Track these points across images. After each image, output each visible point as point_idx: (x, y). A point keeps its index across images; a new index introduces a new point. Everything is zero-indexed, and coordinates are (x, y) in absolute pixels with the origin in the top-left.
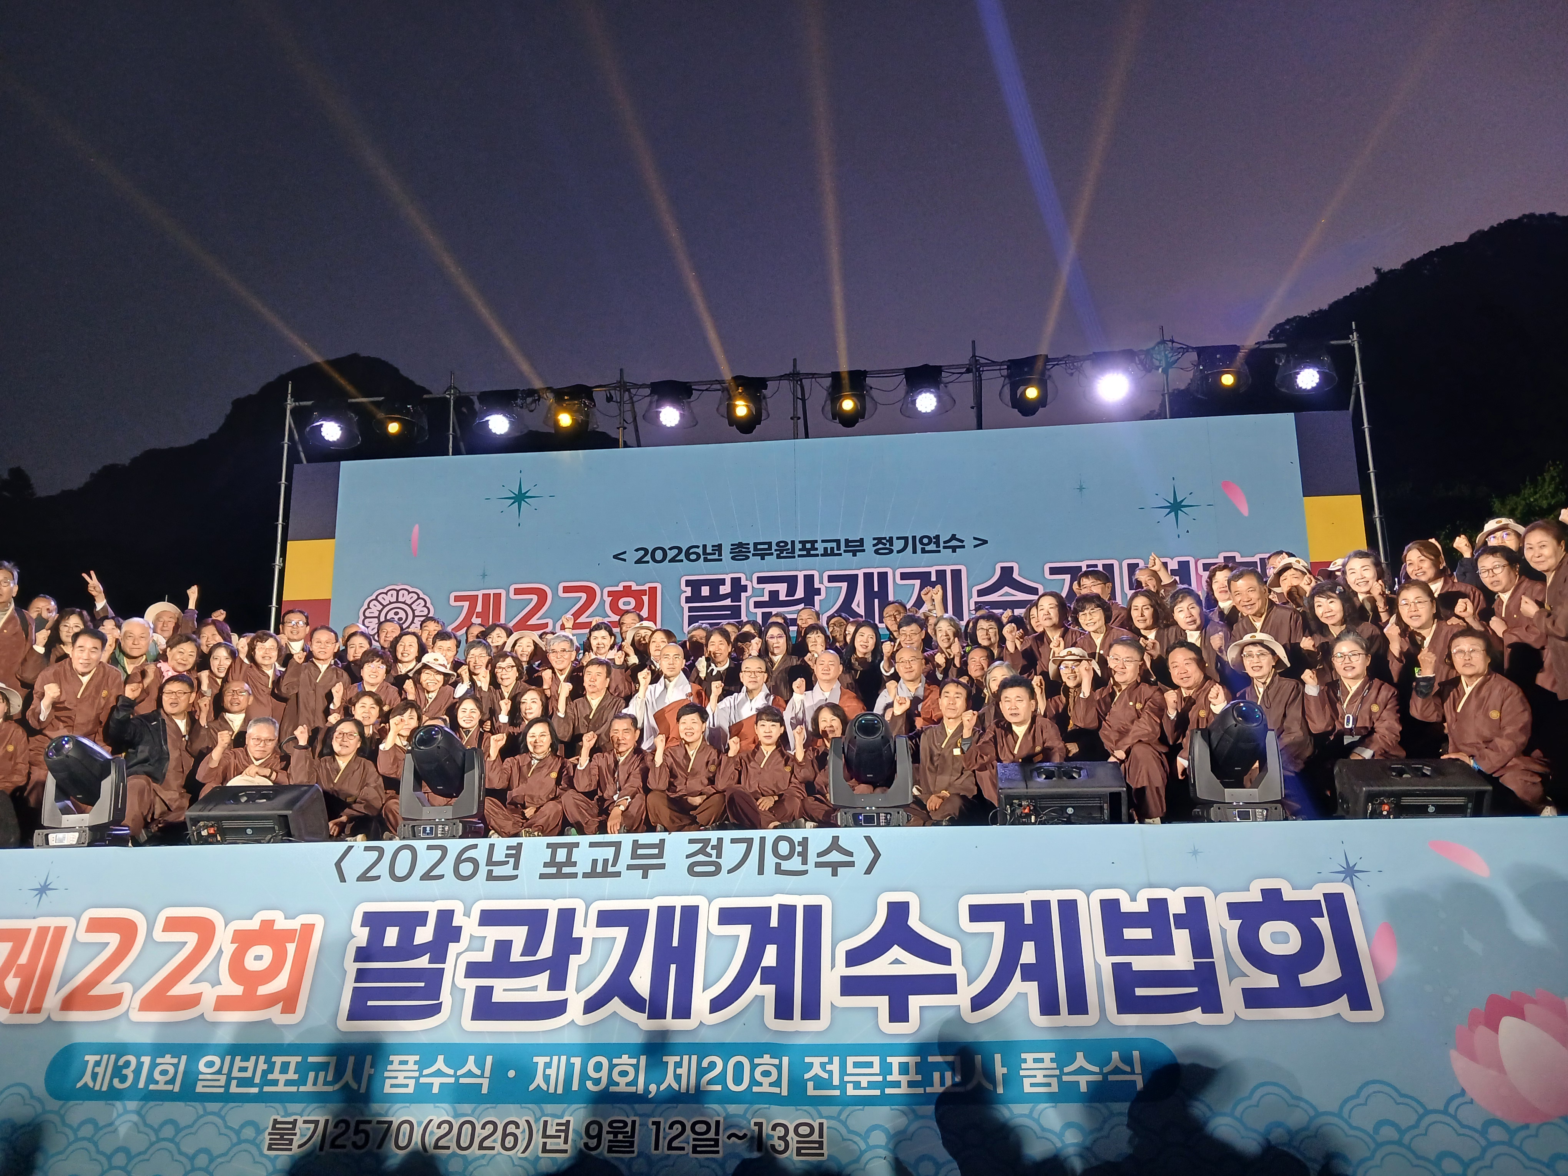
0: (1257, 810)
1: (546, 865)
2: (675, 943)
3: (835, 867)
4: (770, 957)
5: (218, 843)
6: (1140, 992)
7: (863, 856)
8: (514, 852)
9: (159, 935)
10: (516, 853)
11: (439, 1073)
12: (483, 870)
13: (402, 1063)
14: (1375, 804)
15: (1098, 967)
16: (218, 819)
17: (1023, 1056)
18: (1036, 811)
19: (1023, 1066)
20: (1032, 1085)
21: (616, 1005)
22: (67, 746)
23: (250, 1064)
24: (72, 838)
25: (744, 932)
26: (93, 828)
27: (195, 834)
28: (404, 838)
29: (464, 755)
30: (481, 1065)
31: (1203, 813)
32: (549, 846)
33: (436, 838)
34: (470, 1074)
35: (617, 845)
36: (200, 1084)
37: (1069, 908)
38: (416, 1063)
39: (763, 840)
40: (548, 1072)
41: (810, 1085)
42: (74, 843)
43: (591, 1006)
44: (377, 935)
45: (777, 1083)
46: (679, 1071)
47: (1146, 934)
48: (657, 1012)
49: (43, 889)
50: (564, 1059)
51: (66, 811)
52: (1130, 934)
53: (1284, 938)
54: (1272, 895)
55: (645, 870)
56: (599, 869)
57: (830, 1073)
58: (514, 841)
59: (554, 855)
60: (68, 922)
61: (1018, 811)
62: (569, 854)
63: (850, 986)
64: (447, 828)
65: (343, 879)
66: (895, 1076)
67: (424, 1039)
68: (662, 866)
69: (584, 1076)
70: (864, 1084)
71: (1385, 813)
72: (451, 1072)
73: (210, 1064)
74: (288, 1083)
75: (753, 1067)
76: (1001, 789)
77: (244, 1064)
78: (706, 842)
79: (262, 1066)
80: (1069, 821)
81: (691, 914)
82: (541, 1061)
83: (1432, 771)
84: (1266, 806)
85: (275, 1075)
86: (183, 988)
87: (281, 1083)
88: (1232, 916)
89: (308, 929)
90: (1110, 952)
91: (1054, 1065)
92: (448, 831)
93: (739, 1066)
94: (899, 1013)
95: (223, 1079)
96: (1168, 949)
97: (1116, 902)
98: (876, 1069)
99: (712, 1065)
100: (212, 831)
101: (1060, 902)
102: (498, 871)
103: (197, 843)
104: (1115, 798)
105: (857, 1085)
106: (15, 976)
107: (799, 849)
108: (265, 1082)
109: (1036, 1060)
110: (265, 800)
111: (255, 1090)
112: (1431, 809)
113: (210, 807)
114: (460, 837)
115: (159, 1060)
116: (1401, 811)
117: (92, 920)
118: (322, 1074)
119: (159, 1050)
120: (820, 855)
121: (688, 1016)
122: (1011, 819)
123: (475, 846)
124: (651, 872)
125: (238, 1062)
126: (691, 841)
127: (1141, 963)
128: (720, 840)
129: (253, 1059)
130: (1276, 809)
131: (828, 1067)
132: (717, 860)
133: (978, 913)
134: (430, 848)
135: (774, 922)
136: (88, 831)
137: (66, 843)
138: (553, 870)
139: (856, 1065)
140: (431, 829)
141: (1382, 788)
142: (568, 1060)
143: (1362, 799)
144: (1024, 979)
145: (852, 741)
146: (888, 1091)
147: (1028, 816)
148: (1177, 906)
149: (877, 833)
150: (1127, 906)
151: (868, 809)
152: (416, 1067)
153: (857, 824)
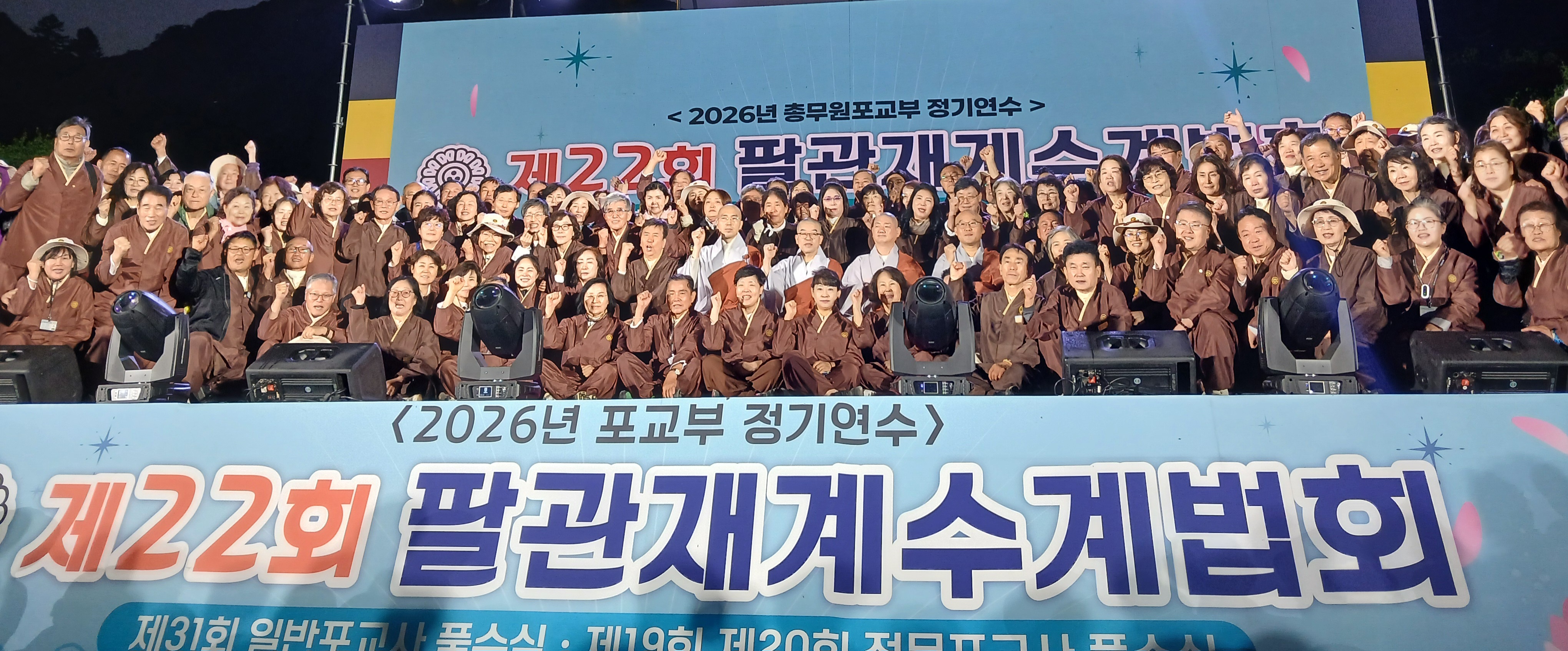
0: (1330, 382)
1: (603, 428)
2: (733, 512)
3: (896, 436)
4: (830, 527)
5: (277, 400)
6: (1213, 571)
7: (926, 425)
8: (571, 415)
9: (217, 494)
10: (573, 415)
11: (490, 644)
12: (540, 432)
13: (454, 630)
14: (1454, 378)
15: (1168, 544)
16: (278, 377)
17: (1092, 637)
18: (1102, 381)
19: (1092, 647)
21: (672, 574)
22: (133, 301)
23: (303, 629)
24: (134, 393)
25: (803, 501)
26: (154, 384)
27: (255, 391)
28: (462, 398)
29: (523, 315)
30: (534, 634)
31: (1274, 384)
32: (606, 409)
33: (494, 399)
34: (523, 644)
35: (675, 410)
36: (252, 648)
37: (1137, 481)
38: (468, 631)
39: (822, 407)
40: (602, 642)
42: (136, 398)
43: (648, 574)
44: (433, 498)
46: (736, 644)
47: (1217, 510)
48: (714, 582)
49: (104, 445)
50: (618, 629)
51: (129, 366)
52: (1201, 509)
53: (1364, 518)
54: (1349, 472)
55: (703, 436)
56: (657, 434)
57: (892, 650)
58: (570, 404)
59: (611, 419)
60: (128, 479)
61: (1084, 382)
62: (627, 419)
63: (912, 559)
64: (504, 389)
65: (400, 439)
67: (478, 606)
68: (720, 432)
69: (640, 645)
71: (1465, 388)
72: (504, 641)
73: (263, 627)
74: (340, 649)
75: (812, 642)
76: (1067, 358)
77: (297, 628)
78: (765, 408)
79: (314, 630)
80: (1136, 392)
81: (749, 482)
82: (595, 631)
83: (1512, 345)
84: (1341, 378)
85: (327, 641)
86: (238, 549)
87: (333, 648)
88: (1308, 493)
89: (364, 490)
90: (1180, 528)
91: (1125, 648)
92: (506, 391)
93: (797, 638)
94: (962, 589)
95: (275, 643)
96: (1241, 527)
97: (1185, 476)
98: (939, 646)
99: (771, 639)
100: (271, 388)
101: (1128, 475)
102: (555, 434)
103: (256, 400)
104: (1183, 368)
106: (73, 533)
107: (859, 417)
108: (317, 646)
109: (1105, 642)
110: (324, 358)
112: (1513, 384)
113: (270, 364)
114: (518, 399)
115: (212, 622)
116: (1481, 386)
117: (151, 477)
118: (374, 641)
119: (212, 611)
120: (880, 424)
121: (746, 587)
122: (1076, 389)
123: (532, 408)
124: (709, 438)
125: (291, 627)
126: (749, 407)
127: (1213, 541)
128: (779, 406)
129: (306, 623)
130: (1350, 381)
131: (890, 644)
132: (776, 427)
133: (1043, 486)
134: (487, 409)
135: (834, 492)
136: (150, 387)
137: (128, 398)
138: (610, 434)
139: (919, 642)
140: (489, 389)
141: (1461, 362)
142: (623, 631)
143: (1441, 372)
144: (1091, 554)
145: (913, 306)
147: (1094, 386)
148: (1249, 482)
149: (939, 402)
150: (1196, 480)
151: (929, 376)
152: (469, 636)
153: (918, 392)
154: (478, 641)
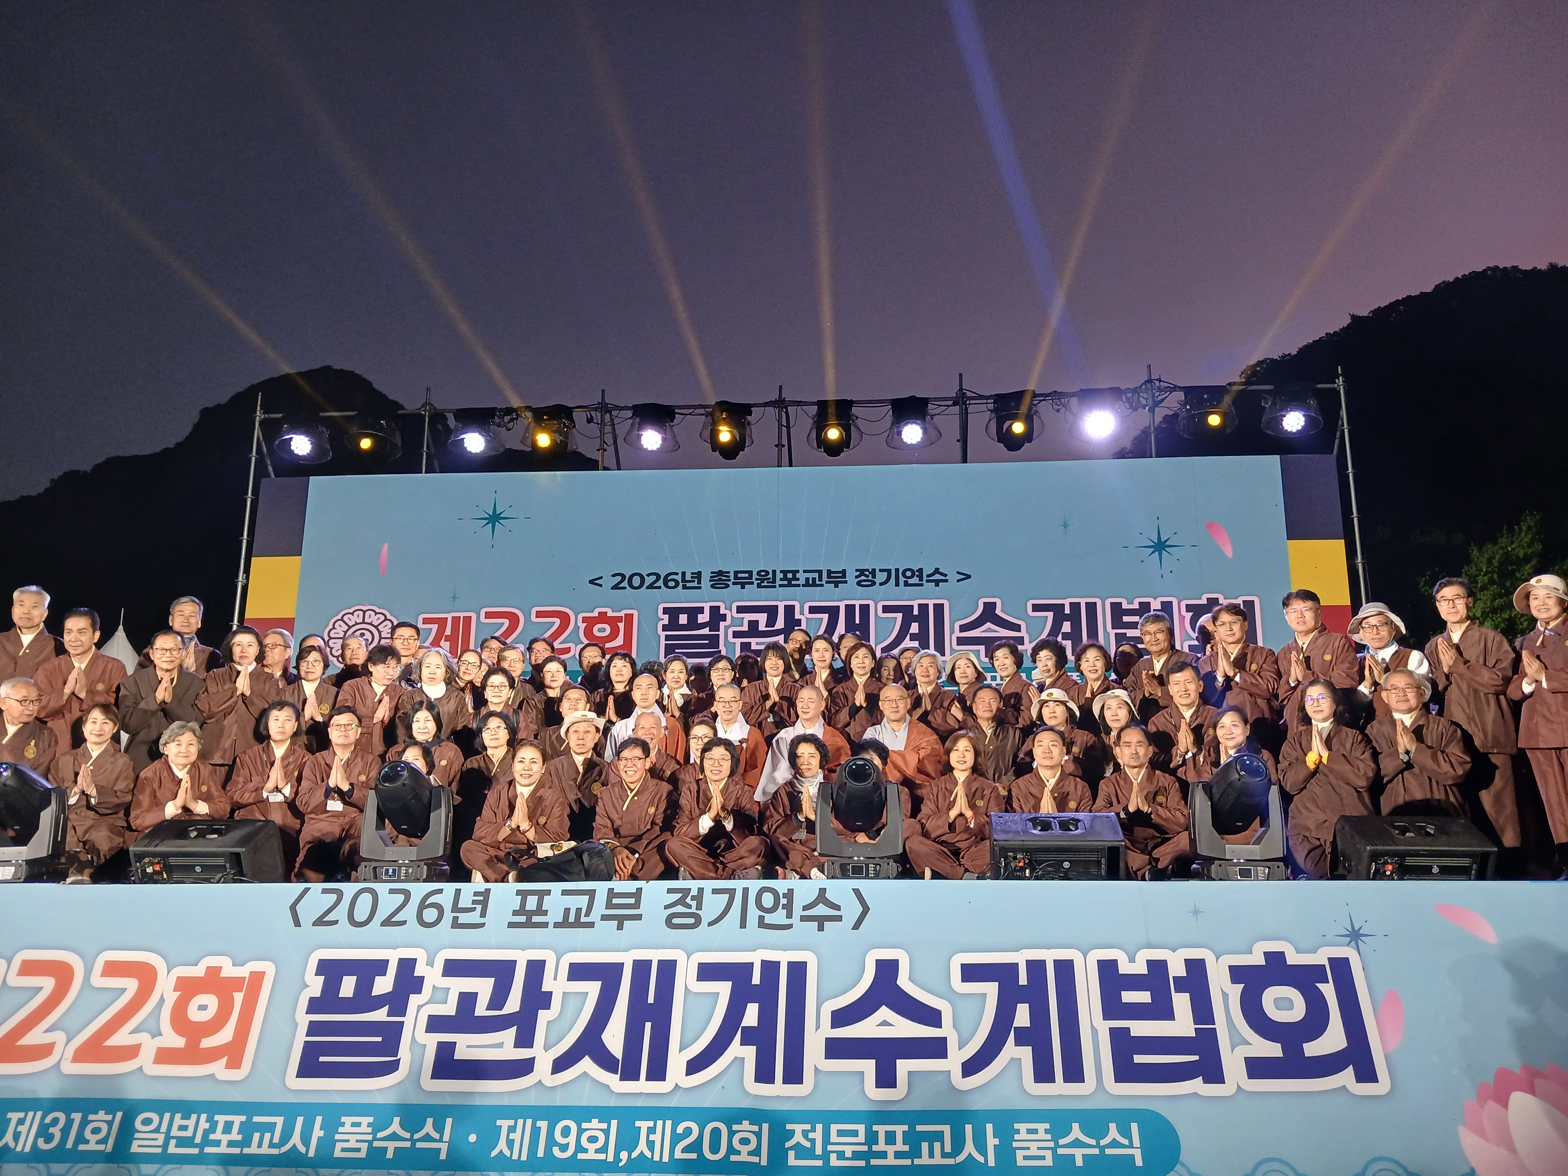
0: (1259, 868)
1: (515, 913)
2: (651, 1000)
3: (821, 921)
4: (751, 1016)
5: (163, 881)
6: (1138, 1059)
7: (851, 910)
9: (98, 980)
10: (483, 899)
11: (394, 1137)
12: (448, 916)
13: (354, 1124)
14: (1378, 864)
15: (1095, 1031)
16: (165, 856)
17: (1016, 1126)
18: (1032, 865)
19: (1017, 1137)
20: (1026, 1158)
21: (586, 1065)
22: (4, 774)
23: (191, 1123)
24: (7, 872)
25: (724, 989)
26: (30, 862)
27: (139, 870)
28: (364, 880)
29: (431, 793)
30: (439, 1127)
31: (1203, 870)
32: (519, 892)
33: (399, 880)
34: (427, 1138)
35: (592, 893)
36: (135, 1143)
37: (1065, 969)
38: (369, 1125)
39: (746, 891)
40: (512, 1136)
41: (791, 1154)
42: (10, 878)
43: (561, 1064)
44: (332, 985)
45: (756, 1152)
46: (652, 1137)
47: (1144, 997)
48: (630, 1073)
50: (529, 1122)
52: (1129, 997)
53: (1288, 1005)
54: (1275, 959)
55: (620, 921)
56: (572, 919)
57: (813, 1141)
59: (523, 903)
61: (1013, 865)
62: (540, 903)
63: (835, 1049)
64: (407, 869)
65: (297, 923)
66: (881, 1146)
67: (380, 1100)
68: (639, 917)
69: (551, 1141)
70: (848, 1154)
71: (1388, 874)
72: (407, 1135)
73: (148, 1122)
74: (231, 1144)
75: (731, 1134)
77: (185, 1122)
78: (686, 892)
79: (204, 1125)
80: (1065, 877)
81: (668, 969)
82: (504, 1124)
83: (1436, 830)
84: (1269, 864)
85: (217, 1135)
86: (120, 1039)
87: (224, 1143)
88: (1235, 980)
89: (257, 978)
90: (1107, 1016)
91: (1049, 1137)
92: (409, 872)
93: (716, 1134)
94: (886, 1079)
95: (161, 1138)
96: (1168, 1014)
97: (1114, 963)
98: (861, 1138)
99: (688, 1131)
100: (158, 868)
101: (1056, 962)
102: (464, 918)
103: (141, 882)
104: (1113, 852)
105: (841, 1155)
107: (784, 901)
108: (206, 1141)
109: (1029, 1131)
110: (216, 836)
111: (195, 1151)
112: (1435, 871)
113: (156, 842)
114: (422, 880)
115: (91, 1117)
116: (1404, 872)
117: (24, 962)
118: (268, 1136)
119: (91, 1105)
120: (805, 908)
121: (662, 1078)
122: (1004, 873)
123: (440, 891)
124: (627, 924)
125: (178, 1120)
126: (670, 891)
127: (1140, 1028)
128: (701, 890)
129: (194, 1117)
130: (1278, 867)
131: (811, 1135)
132: (697, 912)
133: (971, 973)
134: (392, 891)
135: (756, 980)
136: (24, 866)
138: (522, 919)
139: (840, 1133)
140: (394, 870)
141: (1386, 848)
142: (534, 1125)
143: (1366, 858)
144: (1018, 1043)
145: (842, 787)
146: (874, 1162)
147: (1023, 869)
148: (1177, 969)
149: (866, 886)
150: (1125, 968)
151: (856, 858)
152: (370, 1130)
153: (844, 875)
154: (380, 1135)
